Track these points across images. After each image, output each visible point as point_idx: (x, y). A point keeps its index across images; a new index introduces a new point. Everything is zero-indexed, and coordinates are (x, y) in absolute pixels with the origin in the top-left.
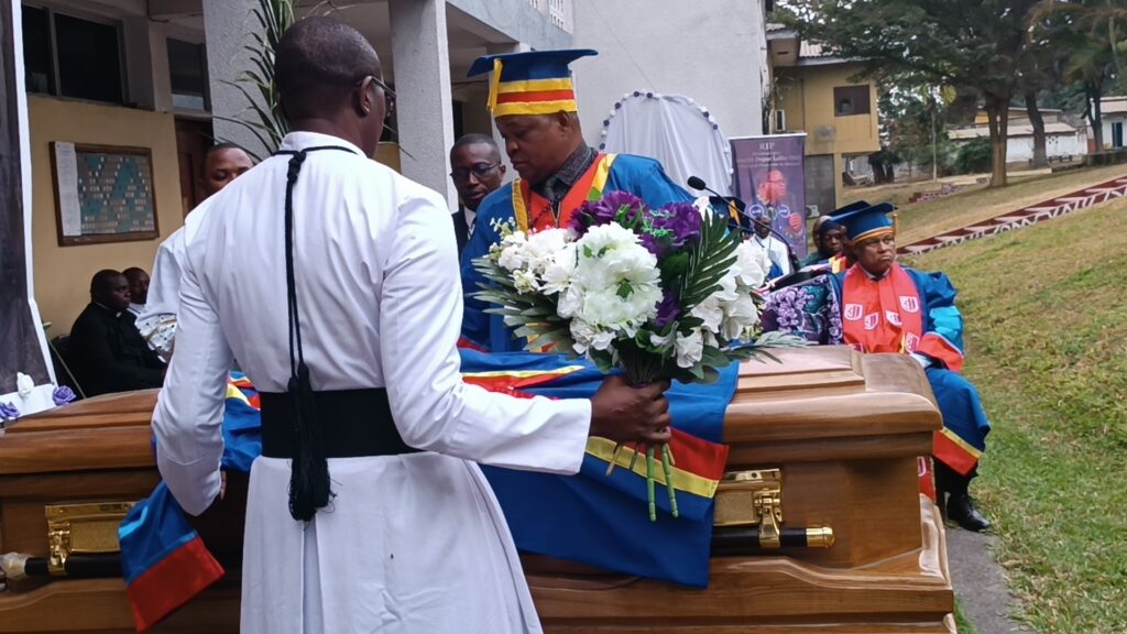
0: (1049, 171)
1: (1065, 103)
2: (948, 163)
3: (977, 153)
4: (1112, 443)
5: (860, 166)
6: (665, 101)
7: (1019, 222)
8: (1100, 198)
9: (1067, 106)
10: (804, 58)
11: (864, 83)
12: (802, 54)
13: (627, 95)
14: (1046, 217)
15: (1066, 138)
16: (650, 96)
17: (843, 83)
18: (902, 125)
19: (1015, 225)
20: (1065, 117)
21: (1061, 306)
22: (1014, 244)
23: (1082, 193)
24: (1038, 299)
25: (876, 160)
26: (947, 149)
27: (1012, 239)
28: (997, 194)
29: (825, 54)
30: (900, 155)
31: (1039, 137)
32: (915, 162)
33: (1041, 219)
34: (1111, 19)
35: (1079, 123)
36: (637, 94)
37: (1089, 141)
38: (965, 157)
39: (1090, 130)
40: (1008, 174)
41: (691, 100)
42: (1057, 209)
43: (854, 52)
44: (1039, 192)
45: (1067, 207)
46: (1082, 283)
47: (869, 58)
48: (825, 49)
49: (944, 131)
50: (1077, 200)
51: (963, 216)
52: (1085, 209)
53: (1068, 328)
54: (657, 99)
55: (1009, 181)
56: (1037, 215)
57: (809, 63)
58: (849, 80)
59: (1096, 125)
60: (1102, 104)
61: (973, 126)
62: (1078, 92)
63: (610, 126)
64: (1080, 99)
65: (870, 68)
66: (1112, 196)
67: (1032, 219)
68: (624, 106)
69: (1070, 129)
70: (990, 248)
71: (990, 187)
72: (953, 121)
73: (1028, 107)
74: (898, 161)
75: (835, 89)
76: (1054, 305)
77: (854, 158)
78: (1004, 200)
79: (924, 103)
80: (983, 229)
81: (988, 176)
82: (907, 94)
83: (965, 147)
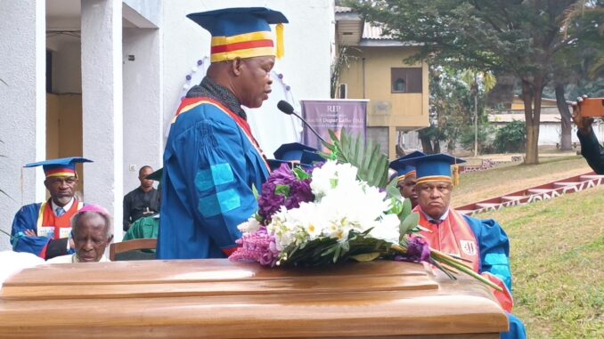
0: (574, 154)
2: (488, 143)
3: (512, 135)
5: (411, 139)
7: (550, 194)
10: (366, 39)
11: (417, 65)
12: (365, 35)
14: (573, 190)
17: (399, 64)
18: (448, 107)
19: (546, 196)
21: (587, 265)
22: (545, 211)
24: (567, 258)
25: (425, 136)
26: (487, 130)
27: (544, 207)
28: (530, 169)
29: (386, 37)
30: (446, 133)
31: (565, 124)
32: (458, 140)
33: (568, 191)
38: (501, 138)
40: (540, 155)
42: (583, 184)
43: (411, 37)
44: (566, 170)
45: (591, 182)
47: (422, 44)
48: (385, 33)
49: (485, 114)
51: (500, 186)
55: (540, 160)
56: (565, 189)
57: (370, 44)
58: (406, 61)
61: (509, 112)
63: (192, 80)
65: (422, 53)
67: (560, 192)
68: (205, 63)
70: (524, 214)
71: (525, 164)
72: (492, 106)
73: (557, 98)
74: (443, 138)
75: (393, 69)
76: (581, 264)
77: (406, 132)
78: (537, 176)
79: (469, 88)
80: (518, 198)
81: (522, 156)
82: (454, 79)
83: (502, 130)
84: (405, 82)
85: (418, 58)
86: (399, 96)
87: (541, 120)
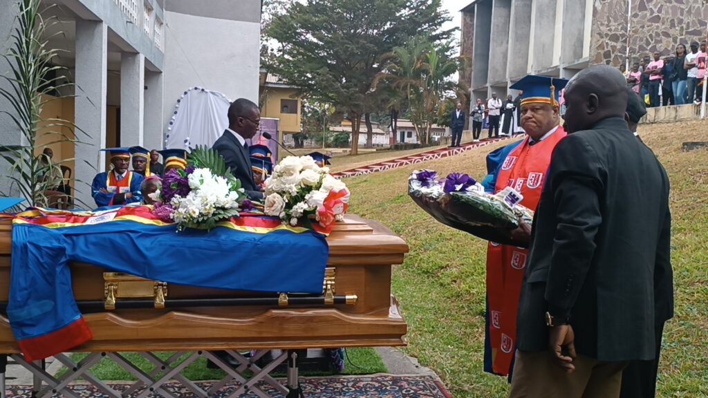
0: (375, 150)
1: (381, 120)
2: (329, 142)
3: (342, 138)
4: (419, 272)
5: (288, 138)
6: (211, 95)
7: (366, 172)
8: (401, 164)
9: (382, 122)
10: (268, 83)
11: (296, 99)
12: (267, 81)
13: (191, 88)
14: (378, 170)
15: (380, 136)
16: (203, 90)
17: (286, 97)
18: (309, 121)
19: (364, 173)
20: (380, 127)
21: (391, 210)
22: (365, 181)
23: (393, 161)
24: (380, 207)
25: (296, 136)
26: (329, 135)
27: (364, 179)
28: (354, 158)
29: (280, 82)
30: (307, 136)
31: (370, 134)
32: (314, 140)
33: (376, 171)
34: (409, 84)
35: (386, 129)
36: (196, 89)
37: (390, 138)
38: (336, 140)
39: (391, 134)
40: (358, 150)
41: (224, 95)
42: (383, 167)
43: (294, 83)
44: (373, 159)
45: (387, 167)
46: (399, 201)
47: (300, 87)
48: (280, 80)
49: (328, 126)
50: (392, 164)
51: (340, 167)
52: (395, 168)
53: (395, 220)
54: (207, 92)
55: (358, 153)
56: (374, 169)
57: (270, 85)
58: (290, 96)
59: (394, 131)
60: (398, 123)
61: (340, 126)
62: (388, 115)
63: (180, 103)
64: (388, 119)
65: (299, 93)
66: (407, 164)
67: (372, 171)
68: (189, 93)
69: (382, 132)
70: (354, 182)
71: (350, 155)
72: (332, 122)
73: (366, 119)
74: (306, 138)
75: (282, 100)
76: (388, 210)
77: (286, 134)
78: (358, 162)
79: (320, 112)
80: (350, 173)
81: (349, 150)
82: (312, 107)
83: (337, 135)
84: (288, 107)
85: (297, 95)
86: (285, 115)
87: (360, 131)
